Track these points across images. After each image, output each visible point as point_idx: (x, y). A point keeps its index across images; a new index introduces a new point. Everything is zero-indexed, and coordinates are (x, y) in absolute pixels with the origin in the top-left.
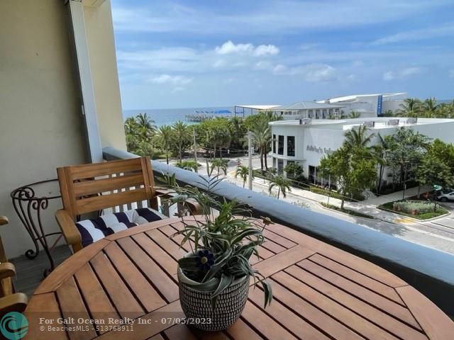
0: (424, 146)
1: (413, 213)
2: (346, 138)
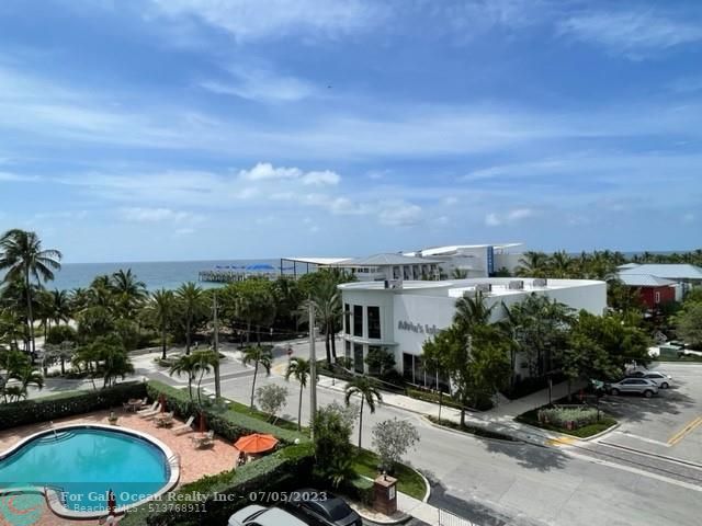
0: (567, 320)
1: (570, 427)
2: (456, 310)
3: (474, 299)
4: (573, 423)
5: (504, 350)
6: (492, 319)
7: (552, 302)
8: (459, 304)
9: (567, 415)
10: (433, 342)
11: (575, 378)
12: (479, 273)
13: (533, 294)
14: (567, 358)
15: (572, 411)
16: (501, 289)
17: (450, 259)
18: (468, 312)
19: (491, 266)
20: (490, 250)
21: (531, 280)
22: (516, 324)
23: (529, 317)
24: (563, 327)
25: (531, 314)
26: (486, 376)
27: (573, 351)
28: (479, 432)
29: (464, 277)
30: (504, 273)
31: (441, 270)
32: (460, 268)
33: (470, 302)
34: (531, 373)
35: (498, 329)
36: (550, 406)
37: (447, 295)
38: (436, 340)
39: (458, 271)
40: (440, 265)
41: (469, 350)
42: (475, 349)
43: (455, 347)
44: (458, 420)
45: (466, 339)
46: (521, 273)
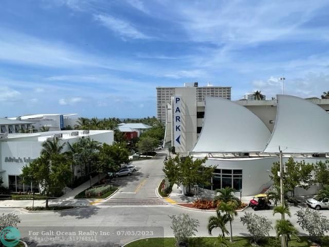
0: (98, 148)
1: (99, 195)
2: (43, 148)
3: (53, 142)
4: (101, 193)
5: (69, 165)
6: (63, 151)
7: (91, 141)
8: (45, 145)
9: (98, 190)
10: (29, 166)
11: (101, 173)
12: (56, 128)
13: (83, 137)
14: (98, 165)
15: (100, 188)
16: (67, 136)
17: (39, 121)
18: (49, 148)
19: (62, 125)
20: (62, 117)
21: (82, 131)
22: (75, 152)
23: (81, 148)
24: (96, 151)
25: (81, 147)
26: (59, 180)
27: (100, 161)
28: (56, 208)
29: (48, 130)
30: (69, 128)
31: (33, 127)
32: (45, 126)
33: (51, 143)
34: (82, 174)
35: (66, 155)
36: (91, 188)
37: (37, 140)
38: (31, 165)
39: (44, 128)
40: (33, 125)
41: (50, 168)
42: (53, 167)
43: (42, 167)
44: (44, 205)
45: (48, 162)
46: (77, 128)
